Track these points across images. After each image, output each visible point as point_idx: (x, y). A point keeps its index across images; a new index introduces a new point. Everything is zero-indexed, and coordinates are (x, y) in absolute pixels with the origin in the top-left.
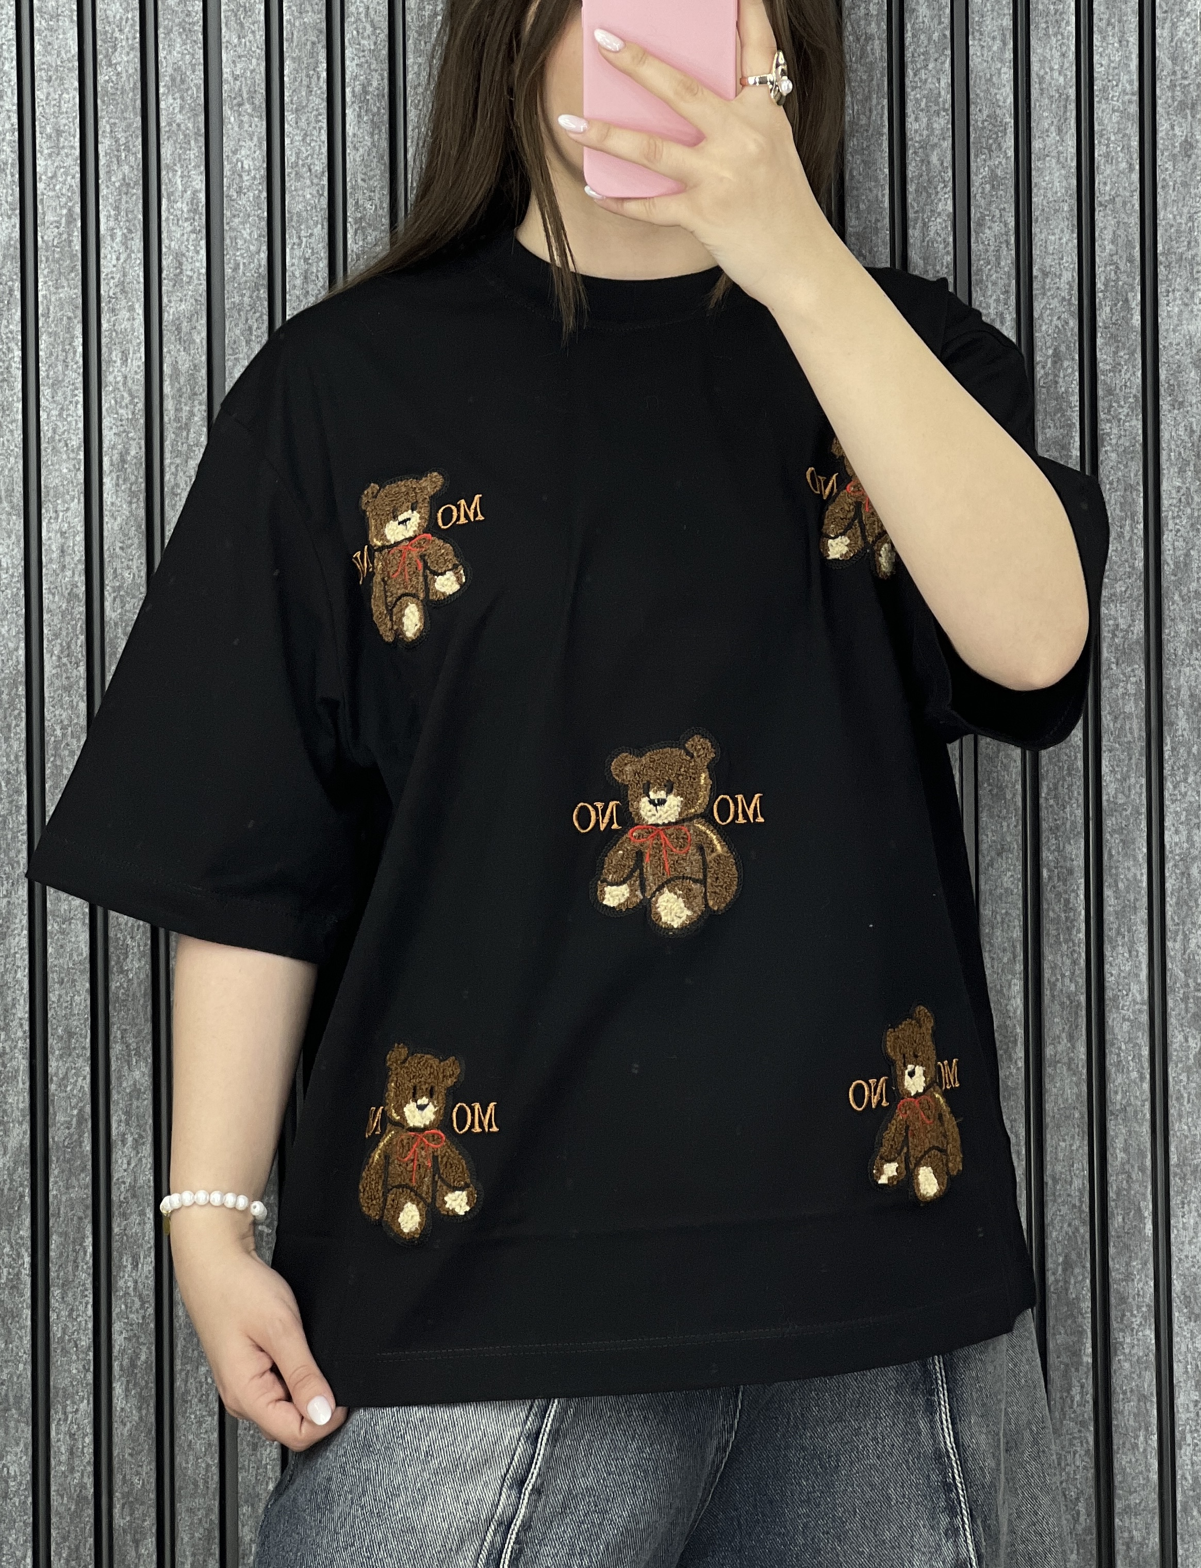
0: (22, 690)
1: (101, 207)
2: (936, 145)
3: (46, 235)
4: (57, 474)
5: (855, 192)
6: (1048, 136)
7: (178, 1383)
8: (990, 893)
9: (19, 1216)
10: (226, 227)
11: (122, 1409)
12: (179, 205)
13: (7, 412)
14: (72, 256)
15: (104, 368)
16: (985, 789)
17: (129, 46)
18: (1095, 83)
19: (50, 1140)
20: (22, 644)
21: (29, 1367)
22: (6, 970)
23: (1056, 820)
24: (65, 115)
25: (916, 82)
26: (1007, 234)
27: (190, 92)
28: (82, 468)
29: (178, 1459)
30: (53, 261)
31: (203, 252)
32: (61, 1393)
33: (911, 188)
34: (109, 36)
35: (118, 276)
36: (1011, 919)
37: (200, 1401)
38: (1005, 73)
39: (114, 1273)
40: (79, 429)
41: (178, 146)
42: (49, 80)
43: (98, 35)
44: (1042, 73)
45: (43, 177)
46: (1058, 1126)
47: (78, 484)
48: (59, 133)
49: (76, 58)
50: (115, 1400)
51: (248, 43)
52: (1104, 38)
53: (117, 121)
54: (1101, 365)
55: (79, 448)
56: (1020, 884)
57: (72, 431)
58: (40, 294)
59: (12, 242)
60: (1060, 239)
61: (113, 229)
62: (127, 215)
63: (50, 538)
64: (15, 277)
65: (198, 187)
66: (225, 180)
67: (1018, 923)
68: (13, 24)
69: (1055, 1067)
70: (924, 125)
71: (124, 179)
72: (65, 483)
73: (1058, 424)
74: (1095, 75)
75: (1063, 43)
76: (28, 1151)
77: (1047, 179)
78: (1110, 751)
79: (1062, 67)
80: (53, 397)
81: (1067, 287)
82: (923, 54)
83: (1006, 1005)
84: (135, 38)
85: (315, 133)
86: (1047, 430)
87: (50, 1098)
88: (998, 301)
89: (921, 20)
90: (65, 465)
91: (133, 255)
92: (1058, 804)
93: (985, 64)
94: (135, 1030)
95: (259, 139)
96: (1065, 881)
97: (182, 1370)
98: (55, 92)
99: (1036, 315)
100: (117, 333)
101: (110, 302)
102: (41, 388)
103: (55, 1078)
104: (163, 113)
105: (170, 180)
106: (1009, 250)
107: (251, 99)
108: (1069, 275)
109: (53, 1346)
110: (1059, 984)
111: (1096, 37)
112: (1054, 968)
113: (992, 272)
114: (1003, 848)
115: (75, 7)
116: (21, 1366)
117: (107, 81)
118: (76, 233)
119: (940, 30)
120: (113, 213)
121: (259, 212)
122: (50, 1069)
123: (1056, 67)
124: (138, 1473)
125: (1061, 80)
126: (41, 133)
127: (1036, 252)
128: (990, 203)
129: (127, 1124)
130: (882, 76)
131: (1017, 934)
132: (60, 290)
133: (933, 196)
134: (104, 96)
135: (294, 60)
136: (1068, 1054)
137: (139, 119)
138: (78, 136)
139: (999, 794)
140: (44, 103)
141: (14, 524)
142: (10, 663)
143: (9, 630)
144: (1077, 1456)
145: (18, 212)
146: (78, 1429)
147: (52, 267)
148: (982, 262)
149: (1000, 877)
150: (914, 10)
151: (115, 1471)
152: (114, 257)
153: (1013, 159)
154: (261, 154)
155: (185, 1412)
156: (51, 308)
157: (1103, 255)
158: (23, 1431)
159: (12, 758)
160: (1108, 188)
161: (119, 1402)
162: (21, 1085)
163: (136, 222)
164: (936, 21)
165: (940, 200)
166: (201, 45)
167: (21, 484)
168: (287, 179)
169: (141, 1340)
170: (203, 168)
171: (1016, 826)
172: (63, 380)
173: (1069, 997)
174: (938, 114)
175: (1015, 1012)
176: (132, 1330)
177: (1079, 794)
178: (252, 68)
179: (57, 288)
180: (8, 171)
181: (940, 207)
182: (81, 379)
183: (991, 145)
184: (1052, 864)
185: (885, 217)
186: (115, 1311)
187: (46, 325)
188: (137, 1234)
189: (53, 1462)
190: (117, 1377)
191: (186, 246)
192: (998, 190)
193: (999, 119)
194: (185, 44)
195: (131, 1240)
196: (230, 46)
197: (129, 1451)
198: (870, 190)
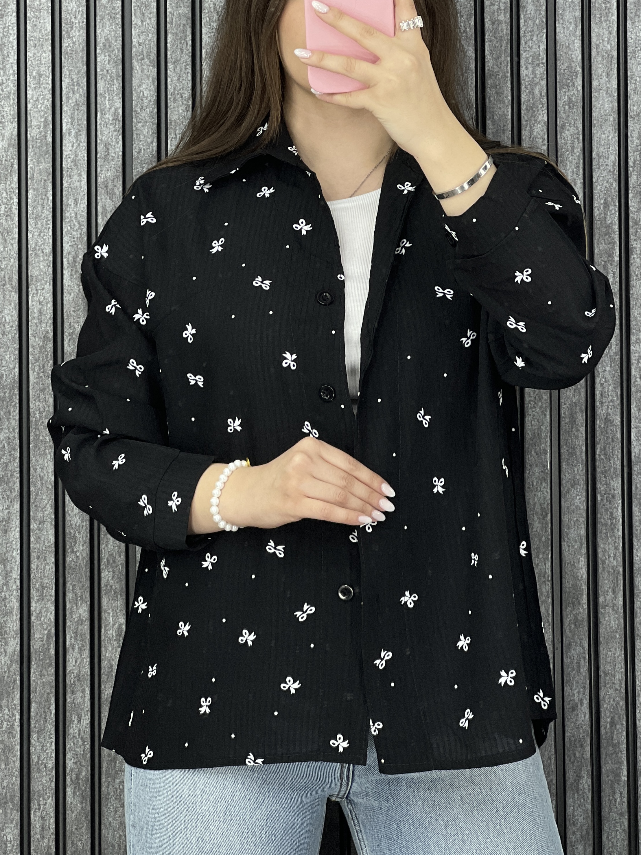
0: (17, 391)
1: (63, 117)
2: (537, 83)
3: (33, 133)
4: (38, 268)
5: (491, 110)
6: (601, 78)
7: (103, 789)
8: (567, 509)
9: (13, 692)
10: (134, 128)
11: (71, 803)
12: (107, 116)
13: (10, 234)
14: (47, 145)
15: (64, 209)
16: (565, 449)
17: (80, 26)
18: (628, 48)
19: (32, 648)
20: (17, 365)
21: (19, 779)
22: (7, 551)
23: (605, 467)
24: (43, 66)
25: (526, 48)
26: (578, 134)
27: (114, 53)
28: (51, 265)
29: (103, 832)
30: (37, 147)
31: (121, 143)
32: (37, 794)
33: (523, 107)
34: (69, 21)
35: (73, 156)
36: (580, 523)
37: (116, 799)
38: (577, 43)
39: (67, 725)
40: (50, 243)
41: (106, 82)
42: (35, 46)
43: (63, 20)
44: (598, 43)
45: (31, 101)
46: (607, 643)
47: (49, 274)
48: (40, 75)
49: (50, 33)
50: (67, 798)
51: (147, 25)
52: (633, 23)
53: (73, 69)
54: (631, 208)
55: (50, 254)
56: (585, 503)
57: (46, 244)
58: (29, 167)
59: (13, 137)
60: (608, 137)
61: (70, 130)
62: (78, 122)
63: (33, 305)
64: (14, 157)
65: (118, 106)
66: (133, 102)
67: (583, 526)
68: (15, 14)
69: (605, 608)
70: (531, 72)
71: (76, 102)
72: (42, 274)
74: (628, 44)
75: (610, 26)
76: (19, 655)
77: (601, 103)
78: (636, 428)
79: (609, 39)
80: (36, 225)
81: (612, 164)
82: (530, 32)
83: (577, 573)
84: (83, 22)
85: (185, 75)
86: (600, 245)
87: (32, 624)
88: (572, 171)
89: (529, 12)
90: (42, 263)
91: (81, 144)
92: (606, 458)
93: (565, 38)
94: (81, 585)
95: (153, 79)
96: (610, 503)
97: (105, 781)
99: (594, 180)
100: (71, 188)
101: (68, 171)
102: (29, 220)
103: (34, 613)
104: (99, 64)
105: (102, 102)
106: (579, 143)
107: (148, 56)
108: (613, 157)
109: (32, 767)
110: (607, 561)
111: (629, 22)
112: (604, 551)
113: (569, 156)
114: (574, 483)
115: (50, 5)
116: (14, 778)
117: (67, 47)
118: (49, 132)
119: (540, 18)
120: (70, 120)
121: (153, 120)
122: (31, 608)
124: (80, 840)
125: (609, 47)
126: (30, 76)
127: (594, 144)
128: (568, 116)
129: (75, 639)
130: (507, 44)
131: (583, 532)
132: (40, 164)
133: (536, 112)
134: (65, 55)
135: (173, 34)
136: (612, 601)
137: (85, 67)
138: (51, 77)
139: (572, 453)
140: (32, 59)
141: (13, 297)
142: (11, 376)
143: (10, 358)
144: (618, 833)
145: (16, 120)
146: (47, 814)
147: (35, 151)
148: (564, 150)
149: (572, 499)
150: (525, 7)
151: (67, 838)
152: (70, 145)
153: (581, 92)
154: (154, 87)
155: (107, 805)
156: (35, 175)
157: (633, 146)
158: (15, 815)
159: (11, 430)
160: (635, 108)
161: (69, 799)
162: (15, 617)
164: (538, 12)
165: (540, 114)
166: (120, 26)
167: (17, 274)
168: (169, 101)
169: (83, 764)
170: (121, 95)
171: (582, 471)
172: (41, 216)
173: (613, 568)
174: (538, 65)
175: (582, 577)
176: (77, 758)
177: (618, 452)
178: (149, 39)
179: (38, 163)
180: (11, 98)
181: (540, 118)
183: (569, 83)
184: (603, 492)
185: (508, 124)
186: (68, 747)
187: (32, 184)
188: (80, 703)
189: (32, 833)
190: (69, 785)
191: (111, 139)
192: (573, 109)
193: (573, 69)
194: (111, 25)
195: (77, 706)
196: (137, 27)
197: (76, 827)
198: (500, 108)
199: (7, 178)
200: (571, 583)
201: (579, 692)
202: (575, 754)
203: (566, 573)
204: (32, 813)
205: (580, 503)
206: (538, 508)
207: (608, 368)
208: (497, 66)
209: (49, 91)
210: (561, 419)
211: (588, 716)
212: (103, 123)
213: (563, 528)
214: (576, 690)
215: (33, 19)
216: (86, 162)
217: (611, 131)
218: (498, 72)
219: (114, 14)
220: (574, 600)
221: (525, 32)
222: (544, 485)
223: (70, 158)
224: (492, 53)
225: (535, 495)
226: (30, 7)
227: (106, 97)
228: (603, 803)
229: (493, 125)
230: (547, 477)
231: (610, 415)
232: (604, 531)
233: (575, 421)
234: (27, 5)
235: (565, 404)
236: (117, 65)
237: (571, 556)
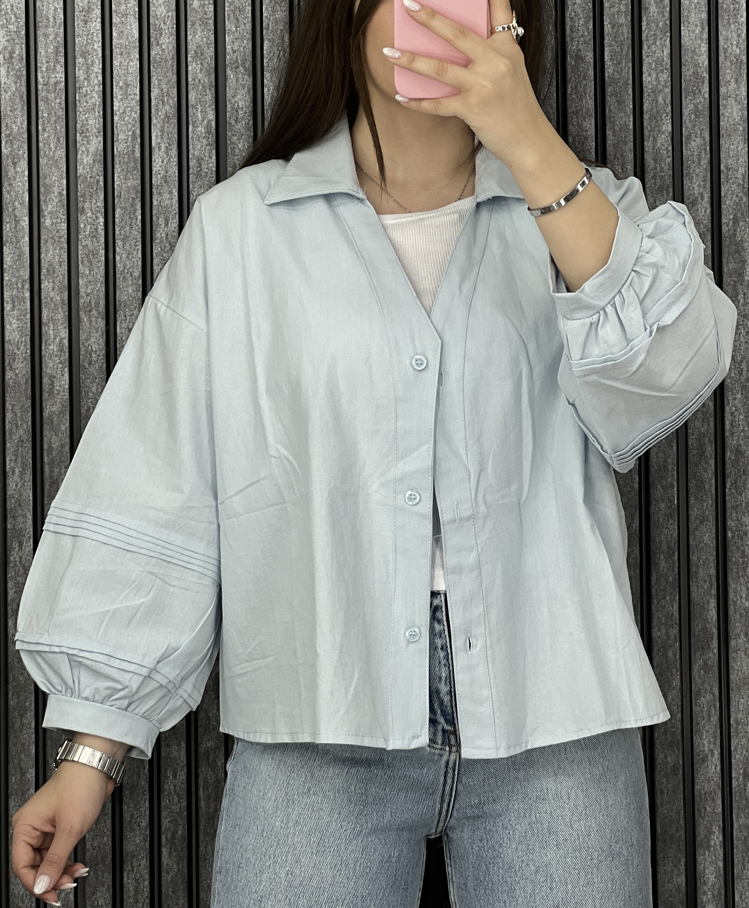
1: (152, 130)
2: (661, 90)
3: (120, 147)
4: (126, 293)
5: (612, 119)
6: (730, 85)
7: (201, 849)
8: (696, 547)
10: (228, 142)
11: (167, 864)
12: (200, 129)
13: (96, 256)
14: (135, 160)
15: (154, 228)
16: (693, 483)
17: (169, 33)
21: (110, 839)
23: (736, 502)
24: (131, 75)
25: (649, 53)
26: (705, 144)
27: (206, 60)
28: (141, 290)
29: (201, 894)
30: (124, 163)
31: (214, 157)
32: (130, 854)
33: (646, 117)
34: (157, 27)
35: (163, 172)
36: (709, 562)
38: (703, 47)
39: (162, 780)
40: (139, 265)
41: (199, 93)
42: (121, 54)
43: (151, 26)
44: (726, 46)
45: (118, 113)
46: (739, 690)
47: (138, 299)
48: (127, 85)
49: (138, 40)
50: (163, 859)
51: (241, 31)
53: (162, 78)
55: (139, 277)
56: (714, 541)
57: (135, 267)
58: (116, 184)
59: (99, 152)
60: (737, 147)
61: (159, 144)
62: (168, 135)
63: (121, 333)
64: (100, 174)
65: (211, 118)
66: (228, 113)
67: (713, 565)
68: (99, 20)
69: (737, 653)
70: (654, 79)
71: (166, 114)
72: (131, 299)
73: (736, 261)
75: (739, 28)
77: (729, 111)
79: (738, 43)
80: (123, 247)
81: (742, 177)
82: (653, 36)
83: (707, 615)
84: (173, 28)
86: (729, 265)
88: (699, 186)
89: (652, 14)
91: (172, 160)
92: (737, 492)
93: (691, 42)
95: (248, 88)
96: (742, 540)
97: (203, 840)
98: (125, 61)
99: (722, 194)
100: (162, 207)
101: (158, 188)
102: (117, 241)
104: (190, 73)
105: (194, 114)
106: (706, 154)
107: (243, 64)
108: (743, 170)
109: (125, 826)
110: (739, 602)
112: (736, 592)
113: (696, 168)
114: (703, 519)
115: (137, 9)
117: (156, 54)
118: (137, 146)
119: (664, 21)
120: (159, 134)
121: (249, 132)
123: (735, 43)
124: (177, 904)
125: (738, 51)
126: (116, 86)
127: (722, 156)
128: (694, 126)
130: (628, 49)
131: (713, 571)
132: (128, 181)
133: (659, 122)
134: (154, 63)
135: (269, 40)
137: (175, 77)
138: (138, 88)
139: (701, 487)
140: (118, 68)
141: (100, 324)
143: (97, 389)
145: (102, 133)
146: (141, 876)
147: (123, 167)
148: (690, 162)
149: (702, 537)
150: (647, 9)
151: (163, 902)
152: (160, 161)
153: (708, 99)
154: (249, 98)
155: (206, 866)
156: (123, 192)
158: (107, 878)
161: (165, 860)
163: (174, 139)
164: (661, 15)
165: (664, 124)
166: (213, 32)
167: (104, 300)
169: (179, 822)
170: (214, 107)
171: (711, 506)
172: (130, 236)
174: (662, 71)
175: (712, 620)
176: (173, 816)
178: (244, 45)
180: (96, 110)
181: (664, 128)
182: (140, 235)
183: (695, 91)
184: (734, 529)
185: (630, 135)
186: (163, 804)
187: (119, 203)
188: (176, 757)
189: (125, 897)
190: (164, 845)
191: (204, 154)
192: (699, 118)
193: (699, 75)
194: (203, 31)
195: (172, 761)
196: (231, 33)
197: (172, 890)
198: (621, 118)
199: (92, 196)
200: (700, 626)
201: (709, 742)
202: (705, 809)
203: (695, 615)
204: (125, 874)
205: (710, 540)
206: (664, 547)
207: (739, 396)
208: (618, 72)
209: (136, 103)
210: (689, 451)
211: (719, 768)
212: (195, 136)
213: (691, 568)
214: (707, 740)
215: (120, 25)
216: (177, 178)
217: (741, 142)
218: (619, 79)
219: (206, 19)
220: (704, 644)
221: (647, 36)
222: (671, 521)
223: (160, 174)
224: (612, 59)
225: (661, 532)
226: (116, 12)
227: (198, 109)
228: (736, 861)
229: (614, 135)
230: (674, 512)
231: (741, 446)
232: (736, 570)
233: (704, 453)
234: (113, 9)
235: (693, 435)
236: (210, 74)
237: (700, 597)
